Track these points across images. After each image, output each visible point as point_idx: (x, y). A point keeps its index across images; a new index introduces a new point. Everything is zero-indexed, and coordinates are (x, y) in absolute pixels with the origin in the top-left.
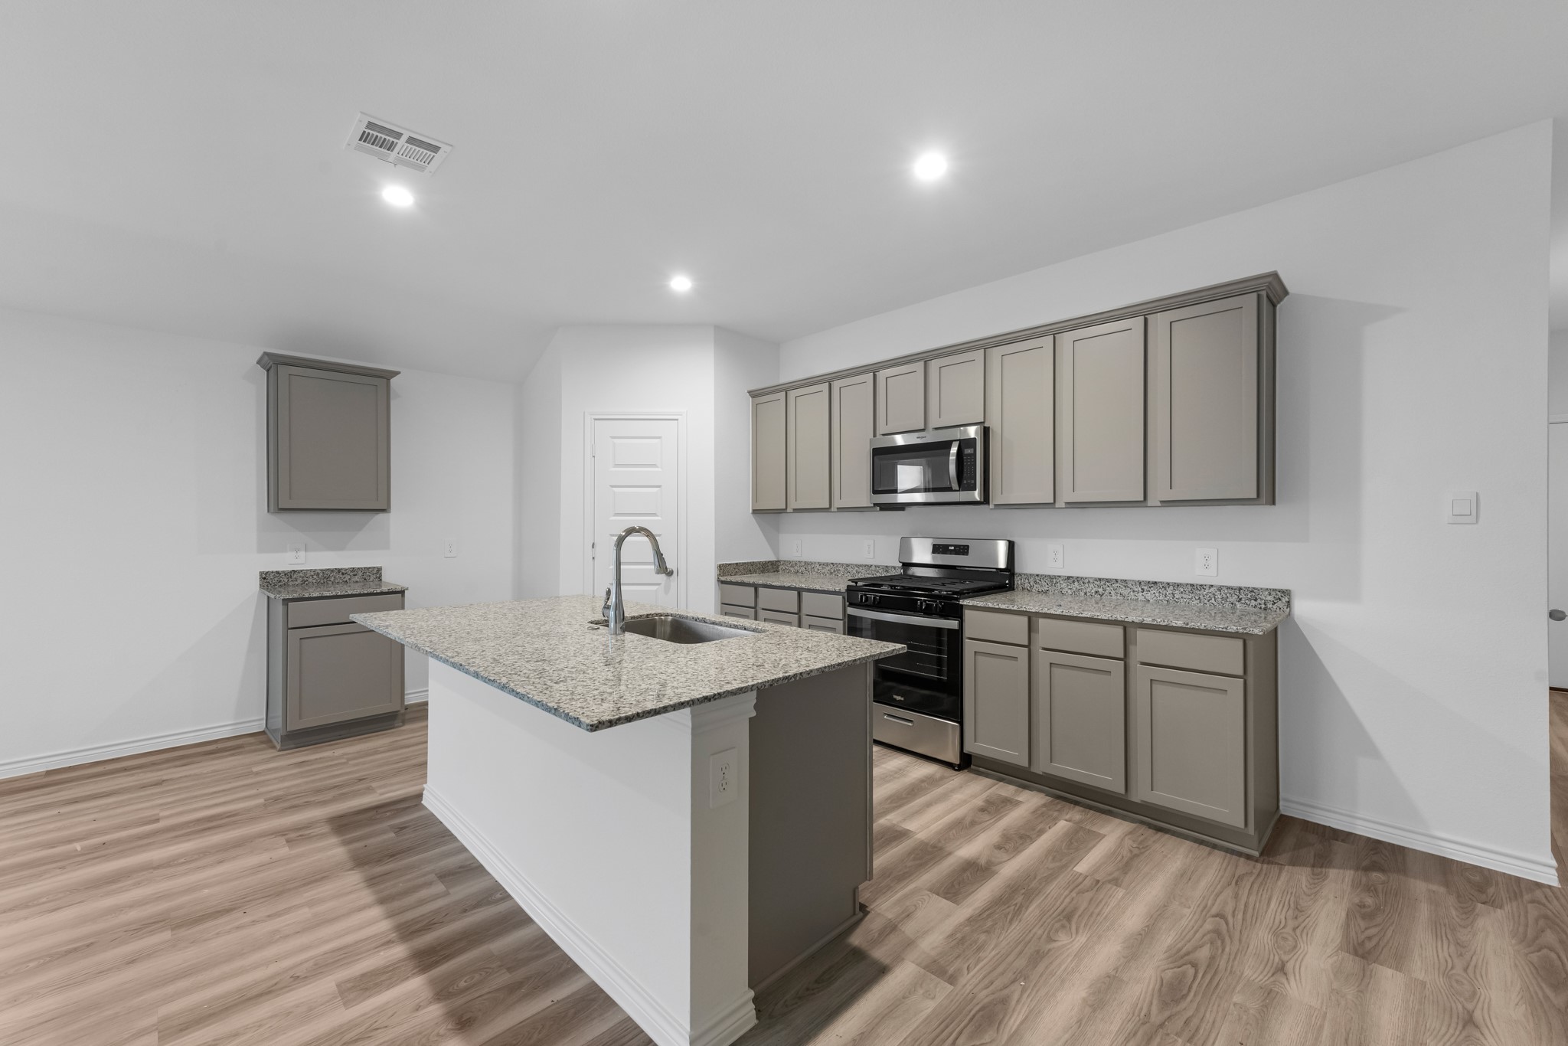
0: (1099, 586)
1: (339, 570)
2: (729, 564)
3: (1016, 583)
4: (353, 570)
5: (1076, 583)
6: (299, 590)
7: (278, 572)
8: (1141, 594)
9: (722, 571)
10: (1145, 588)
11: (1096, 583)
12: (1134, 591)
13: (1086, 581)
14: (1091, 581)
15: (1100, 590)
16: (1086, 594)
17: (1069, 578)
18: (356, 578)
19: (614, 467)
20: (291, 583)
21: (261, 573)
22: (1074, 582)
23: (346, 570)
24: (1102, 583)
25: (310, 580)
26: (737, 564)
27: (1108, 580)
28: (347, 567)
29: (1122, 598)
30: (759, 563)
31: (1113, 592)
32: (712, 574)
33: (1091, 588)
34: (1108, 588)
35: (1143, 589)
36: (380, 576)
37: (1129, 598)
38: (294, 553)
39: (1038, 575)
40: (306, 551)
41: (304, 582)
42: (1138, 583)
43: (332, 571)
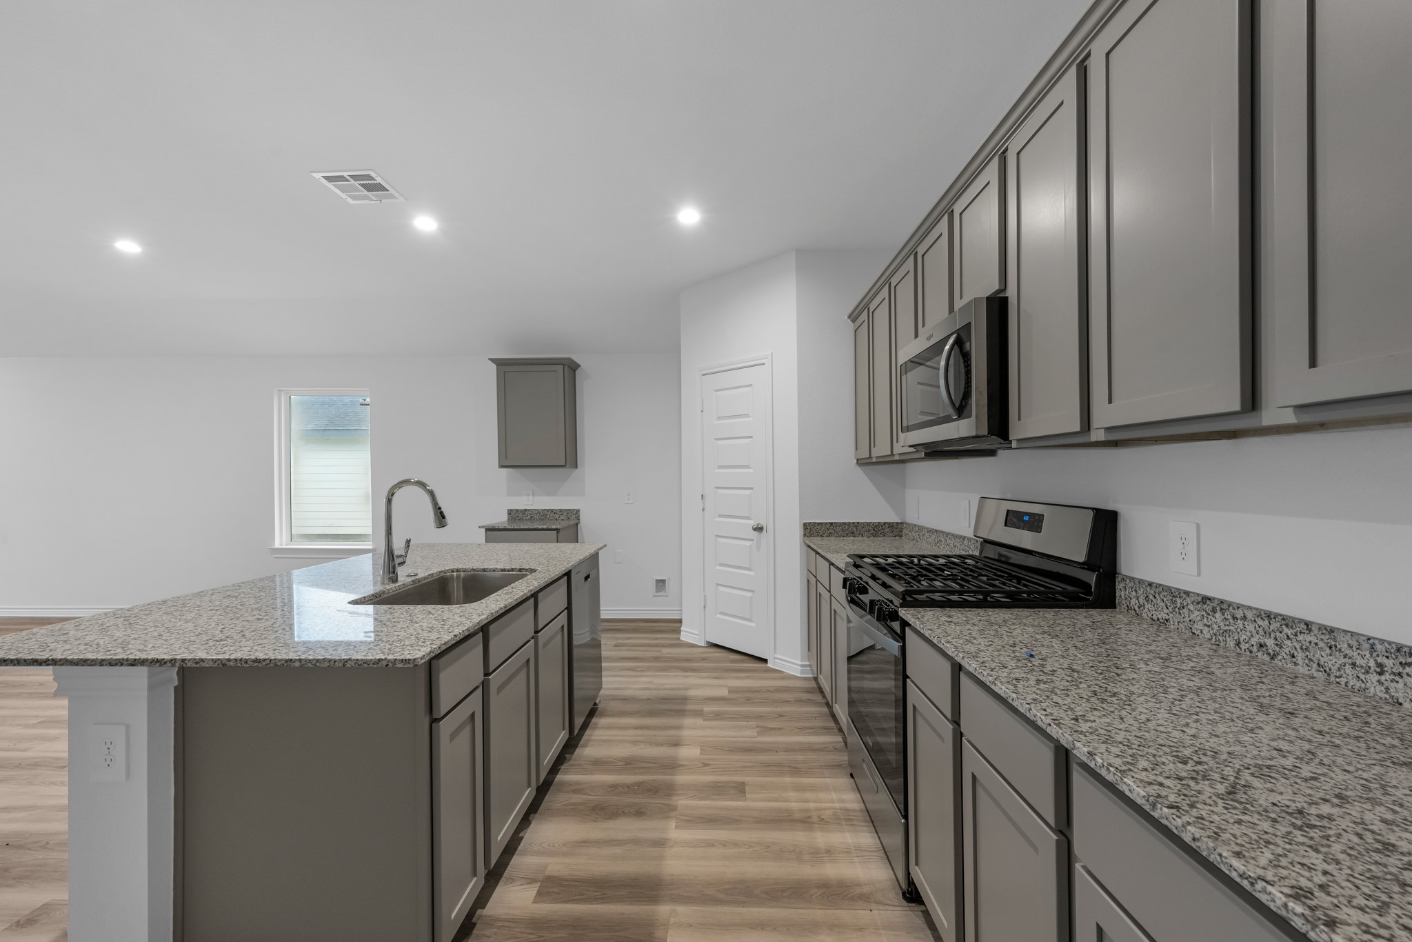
0: (1267, 634)
1: (552, 511)
2: (819, 524)
3: (1117, 594)
4: (561, 511)
5: (1218, 615)
6: (529, 523)
7: (517, 510)
8: (1375, 677)
9: (808, 531)
10: (1388, 663)
11: (1260, 622)
12: (1354, 665)
13: (1239, 614)
14: (1250, 615)
15: (1270, 642)
16: (1238, 644)
17: (1206, 599)
18: (562, 517)
19: (717, 420)
20: (524, 518)
21: (508, 510)
22: (1214, 611)
23: (556, 510)
24: (1275, 625)
25: (535, 516)
26: (831, 524)
27: (1287, 621)
28: (557, 508)
29: (1321, 676)
30: (869, 524)
31: (1300, 656)
32: (797, 532)
33: (1250, 634)
34: (1288, 642)
35: (1380, 665)
36: (579, 516)
37: (1343, 681)
38: (526, 497)
39: (1150, 585)
40: (533, 495)
41: (532, 517)
42: (1366, 646)
43: (548, 510)
